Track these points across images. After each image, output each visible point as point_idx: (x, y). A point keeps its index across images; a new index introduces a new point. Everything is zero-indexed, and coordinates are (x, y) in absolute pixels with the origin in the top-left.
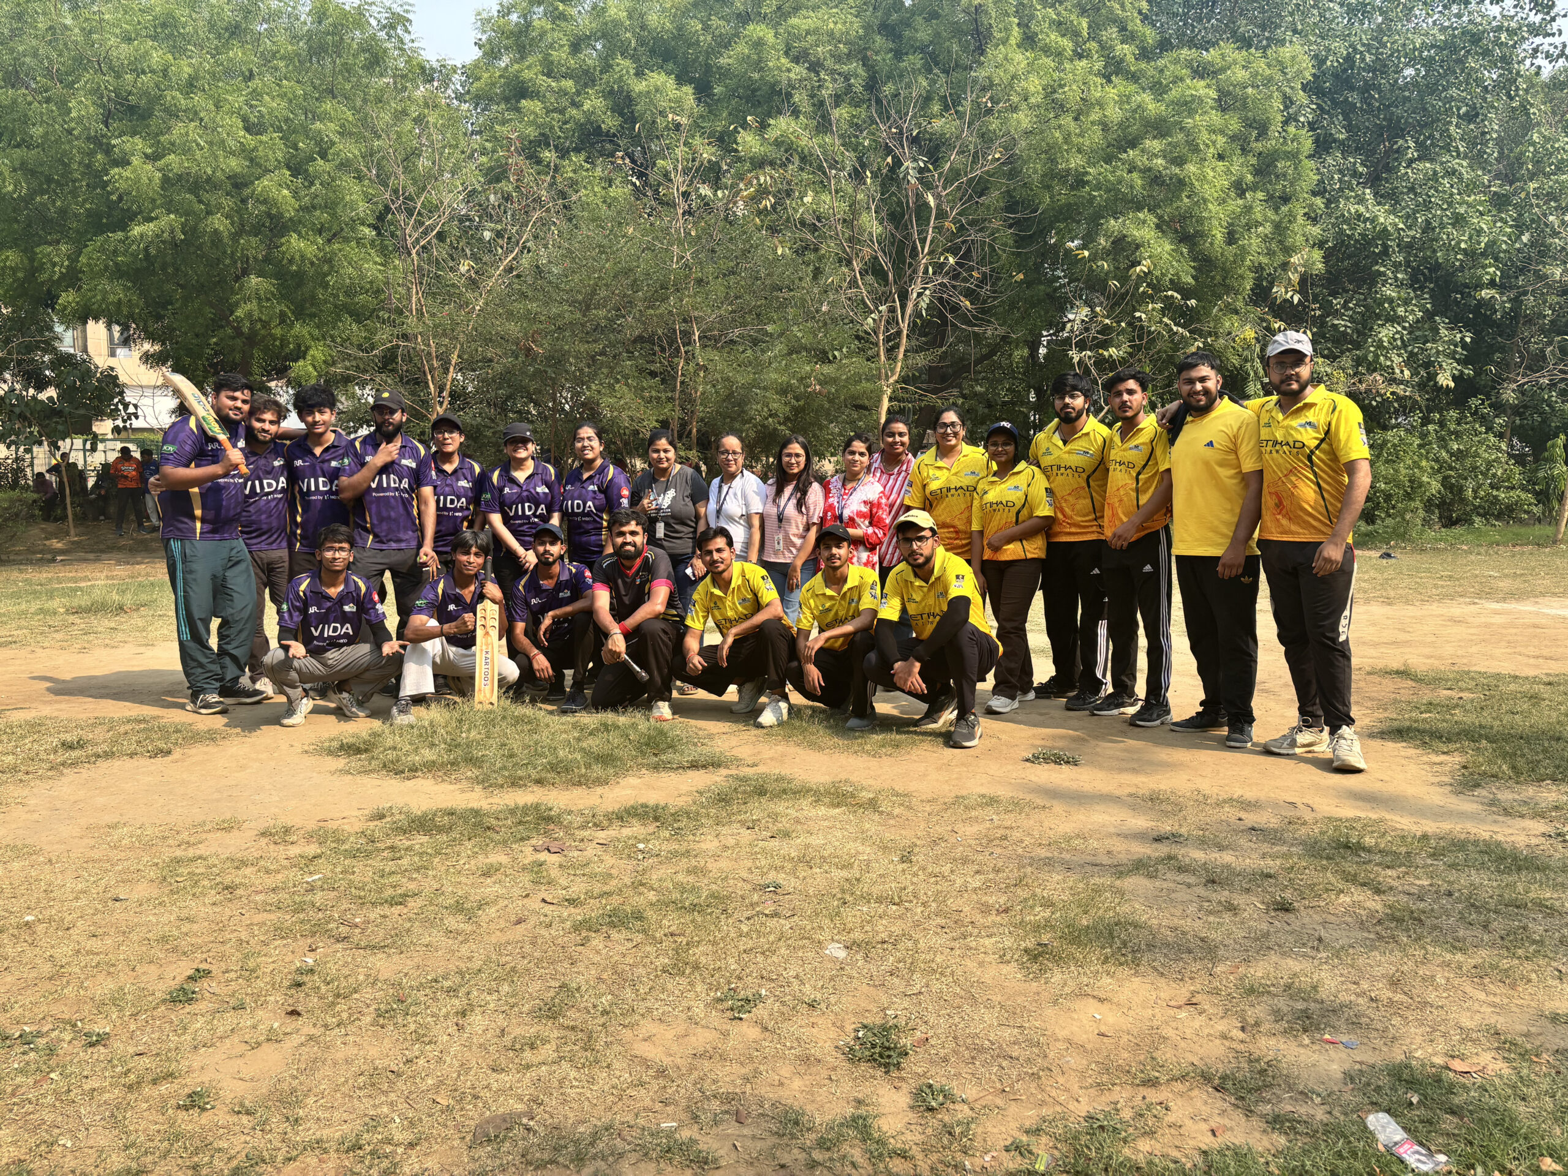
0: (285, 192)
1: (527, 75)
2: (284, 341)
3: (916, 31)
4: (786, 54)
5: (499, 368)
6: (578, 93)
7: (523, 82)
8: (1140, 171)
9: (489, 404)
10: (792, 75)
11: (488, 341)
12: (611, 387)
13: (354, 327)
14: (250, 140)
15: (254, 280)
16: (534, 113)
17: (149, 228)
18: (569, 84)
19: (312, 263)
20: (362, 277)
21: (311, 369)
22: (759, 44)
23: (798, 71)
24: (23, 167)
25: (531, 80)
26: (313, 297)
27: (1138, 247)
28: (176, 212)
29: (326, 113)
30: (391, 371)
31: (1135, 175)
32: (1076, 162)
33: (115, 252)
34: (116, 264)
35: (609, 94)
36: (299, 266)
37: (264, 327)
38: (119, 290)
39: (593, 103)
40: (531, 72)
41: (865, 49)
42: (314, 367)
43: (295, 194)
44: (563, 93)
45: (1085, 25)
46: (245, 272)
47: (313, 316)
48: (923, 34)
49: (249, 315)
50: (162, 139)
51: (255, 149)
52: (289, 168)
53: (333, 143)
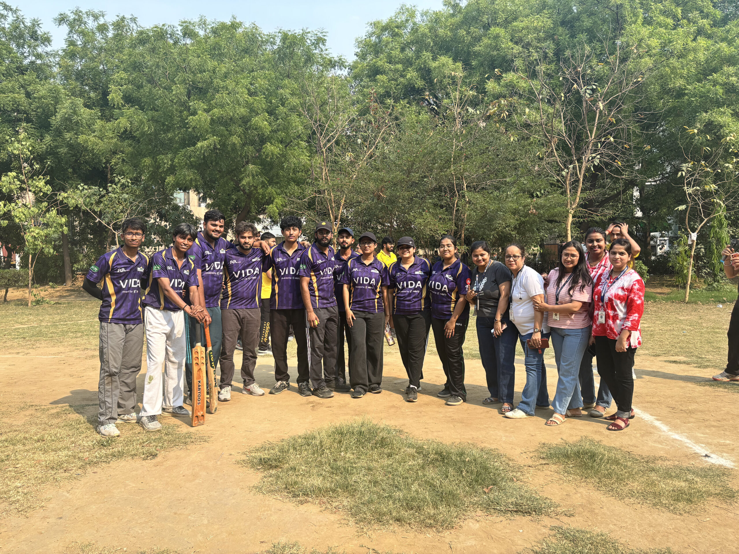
0: (265, 123)
1: (380, 63)
2: (264, 195)
3: (583, 22)
4: (511, 40)
5: (364, 206)
6: (404, 71)
7: (378, 67)
8: (721, 85)
9: (359, 224)
10: (515, 51)
11: (359, 193)
12: (421, 214)
13: (296, 187)
14: (251, 99)
15: (251, 166)
16: (382, 81)
17: (205, 143)
18: (400, 66)
19: (277, 157)
20: (300, 163)
21: (275, 208)
22: (497, 37)
23: (517, 49)
24: (153, 119)
25: (381, 66)
26: (278, 174)
27: (721, 127)
28: (217, 135)
29: (285, 84)
30: (312, 209)
31: (718, 87)
32: (680, 83)
33: (190, 157)
34: (191, 162)
35: (419, 70)
36: (271, 159)
37: (255, 189)
38: (191, 174)
39: (411, 74)
40: (381, 62)
41: (554, 34)
42: (277, 207)
43: (270, 124)
44: (396, 70)
45: (680, 11)
46: (247, 163)
47: (277, 183)
48: (587, 23)
49: (248, 183)
50: (212, 102)
51: (253, 103)
52: (268, 112)
53: (287, 99)
